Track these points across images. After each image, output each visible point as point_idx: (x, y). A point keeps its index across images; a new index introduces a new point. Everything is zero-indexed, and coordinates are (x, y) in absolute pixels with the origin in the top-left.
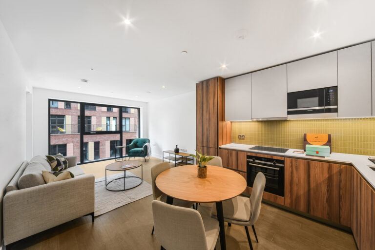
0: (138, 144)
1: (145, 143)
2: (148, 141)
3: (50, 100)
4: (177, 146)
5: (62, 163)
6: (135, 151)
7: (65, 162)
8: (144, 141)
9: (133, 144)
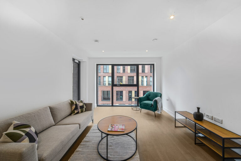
0: (150, 97)
1: (156, 96)
2: (160, 95)
3: (97, 65)
4: (198, 109)
5: (79, 107)
6: (145, 103)
7: (82, 107)
8: (156, 95)
9: (145, 96)
